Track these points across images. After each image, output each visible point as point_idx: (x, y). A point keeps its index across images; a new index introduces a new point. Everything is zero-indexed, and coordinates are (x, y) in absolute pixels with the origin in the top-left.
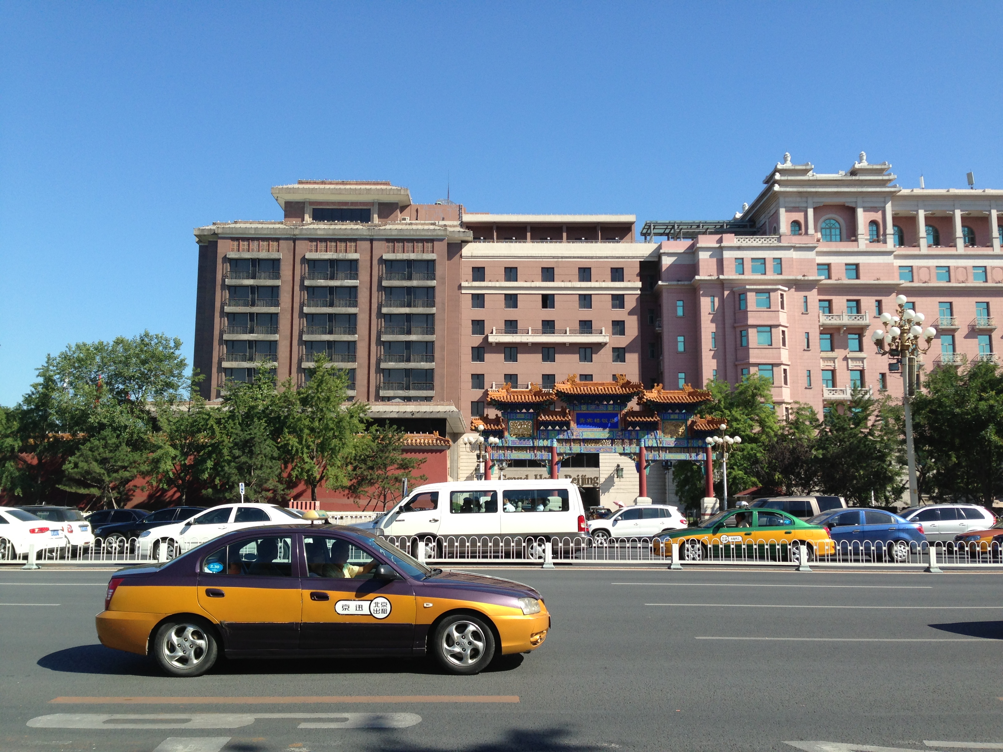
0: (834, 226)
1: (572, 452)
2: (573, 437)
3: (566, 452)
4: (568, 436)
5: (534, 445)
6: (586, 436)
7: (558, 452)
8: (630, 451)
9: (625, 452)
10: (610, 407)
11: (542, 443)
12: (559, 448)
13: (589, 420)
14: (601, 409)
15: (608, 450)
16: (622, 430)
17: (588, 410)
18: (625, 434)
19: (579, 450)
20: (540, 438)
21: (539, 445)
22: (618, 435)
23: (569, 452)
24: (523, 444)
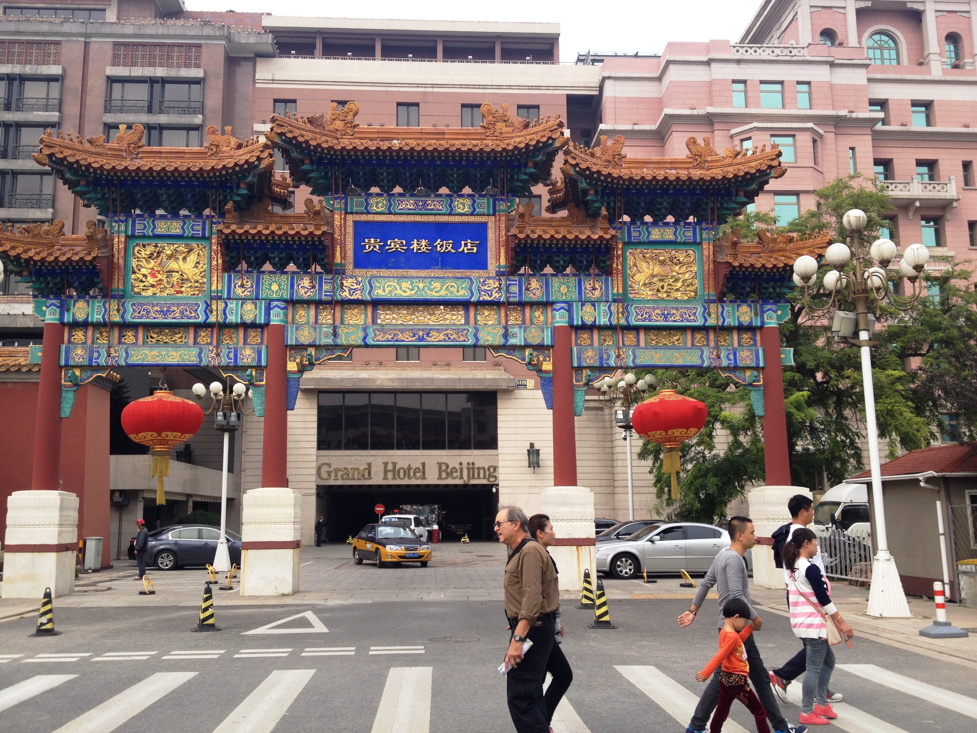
0: (886, 45)
1: (339, 342)
2: (344, 294)
3: (317, 343)
4: (325, 292)
5: (209, 321)
6: (384, 291)
7: (291, 341)
8: (525, 339)
9: (509, 343)
10: (462, 203)
11: (237, 314)
12: (292, 330)
13: (394, 245)
14: (432, 210)
15: (455, 336)
16: (500, 274)
17: (391, 213)
18: (510, 285)
19: (361, 335)
20: (229, 298)
21: (227, 321)
22: (486, 288)
23: (329, 341)
24: (175, 318)
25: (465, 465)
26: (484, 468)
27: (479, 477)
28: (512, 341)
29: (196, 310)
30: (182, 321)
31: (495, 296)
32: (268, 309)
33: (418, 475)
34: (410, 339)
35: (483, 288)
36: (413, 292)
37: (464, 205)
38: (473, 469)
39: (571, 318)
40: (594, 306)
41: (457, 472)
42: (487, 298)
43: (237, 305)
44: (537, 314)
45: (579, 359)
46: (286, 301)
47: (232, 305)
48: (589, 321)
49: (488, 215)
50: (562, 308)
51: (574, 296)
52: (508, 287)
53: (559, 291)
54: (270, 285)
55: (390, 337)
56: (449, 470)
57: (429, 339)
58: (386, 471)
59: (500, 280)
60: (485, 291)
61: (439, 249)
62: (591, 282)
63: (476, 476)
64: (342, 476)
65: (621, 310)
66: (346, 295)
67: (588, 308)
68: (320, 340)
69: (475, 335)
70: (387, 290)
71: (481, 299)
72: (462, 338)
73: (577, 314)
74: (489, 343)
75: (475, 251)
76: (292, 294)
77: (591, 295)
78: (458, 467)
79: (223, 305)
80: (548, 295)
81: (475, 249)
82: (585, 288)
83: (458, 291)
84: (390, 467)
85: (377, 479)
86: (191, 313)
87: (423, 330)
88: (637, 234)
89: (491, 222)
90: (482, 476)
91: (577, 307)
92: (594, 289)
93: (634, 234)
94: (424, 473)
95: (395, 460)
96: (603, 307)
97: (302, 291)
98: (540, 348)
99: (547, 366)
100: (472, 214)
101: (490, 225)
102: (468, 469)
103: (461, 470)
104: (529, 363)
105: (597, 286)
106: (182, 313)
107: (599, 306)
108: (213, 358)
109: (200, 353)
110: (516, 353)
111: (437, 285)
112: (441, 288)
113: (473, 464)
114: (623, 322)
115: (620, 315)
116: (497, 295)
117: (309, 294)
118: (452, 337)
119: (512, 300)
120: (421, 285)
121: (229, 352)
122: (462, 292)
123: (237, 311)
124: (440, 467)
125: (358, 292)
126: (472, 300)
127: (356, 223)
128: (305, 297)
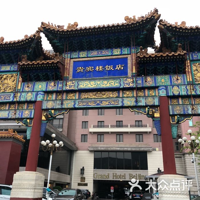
1: (64, 107)
2: (67, 88)
3: (55, 108)
4: (59, 87)
5: (14, 100)
6: (83, 86)
7: (44, 107)
8: (145, 103)
9: (138, 105)
10: (116, 51)
11: (24, 98)
12: (45, 103)
13: (89, 69)
14: (104, 54)
15: (113, 103)
16: (133, 76)
17: (88, 57)
18: (137, 80)
19: (73, 104)
20: (23, 92)
21: (21, 100)
22: (127, 82)
23: (60, 107)
24: (2, 100)
25: (138, 175)
26: (143, 176)
27: (142, 179)
28: (140, 104)
29: (10, 97)
30: (4, 101)
31: (131, 85)
32: (37, 95)
33: (123, 177)
34: (93, 105)
35: (125, 82)
36: (95, 86)
37: (118, 51)
38: (140, 176)
39: (167, 92)
40: (179, 87)
41: (135, 177)
42: (127, 86)
43: (25, 94)
44: (151, 92)
45: (173, 111)
46: (44, 92)
47: (23, 94)
48: (176, 93)
49: (128, 54)
50: (163, 88)
51: (169, 83)
52: (136, 81)
53: (161, 81)
54: (39, 86)
55: (85, 104)
56: (133, 176)
57: (101, 104)
58: (114, 176)
59: (133, 78)
60: (127, 83)
61: (107, 69)
62: (176, 77)
63: (141, 178)
64: (101, 177)
65: (192, 88)
66: (68, 88)
67: (175, 88)
68: (56, 106)
69: (122, 102)
70: (84, 85)
71: (125, 87)
72: (116, 104)
73: (170, 91)
74: (129, 105)
75: (122, 69)
76: (46, 89)
77: (176, 82)
78: (135, 175)
79: (20, 94)
80: (155, 83)
81: (122, 68)
82: (173, 80)
83: (114, 84)
84: (115, 175)
85: (111, 179)
86: (8, 98)
87: (99, 101)
88: (196, 56)
89: (129, 57)
90: (143, 178)
91: (170, 88)
92: (178, 79)
93: (194, 56)
94: (125, 177)
95: (116, 172)
96: (183, 87)
97: (51, 87)
98: (153, 106)
99: (157, 115)
100: (121, 55)
101: (128, 58)
102: (139, 176)
103: (137, 176)
104: (148, 114)
105: (179, 79)
106: (5, 98)
107: (181, 87)
108: (13, 115)
109: (9, 113)
110: (142, 110)
111: (106, 82)
112: (107, 83)
113: (140, 174)
114: (193, 93)
115: (192, 90)
116: (132, 85)
117: (53, 88)
118: (112, 103)
119: (139, 86)
120: (99, 83)
121: (20, 113)
122: (116, 84)
123: (25, 96)
124: (130, 175)
125: (73, 87)
126: (121, 87)
127: (74, 62)
128: (51, 90)
